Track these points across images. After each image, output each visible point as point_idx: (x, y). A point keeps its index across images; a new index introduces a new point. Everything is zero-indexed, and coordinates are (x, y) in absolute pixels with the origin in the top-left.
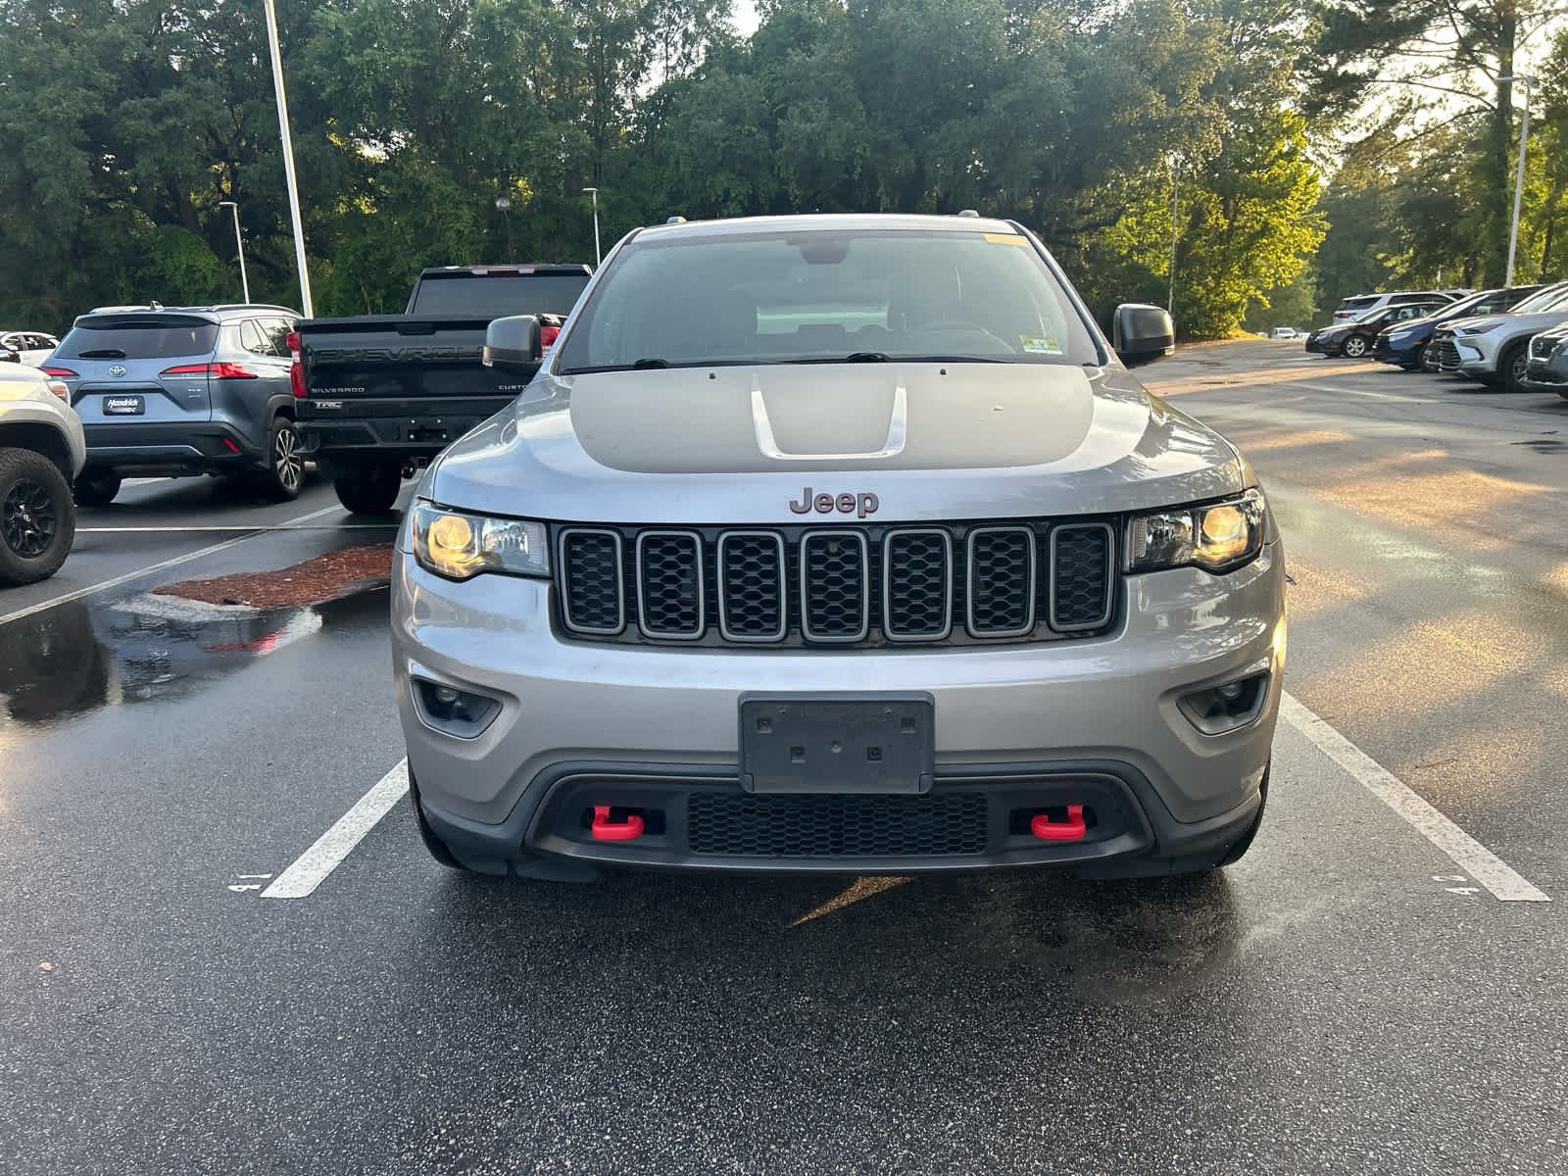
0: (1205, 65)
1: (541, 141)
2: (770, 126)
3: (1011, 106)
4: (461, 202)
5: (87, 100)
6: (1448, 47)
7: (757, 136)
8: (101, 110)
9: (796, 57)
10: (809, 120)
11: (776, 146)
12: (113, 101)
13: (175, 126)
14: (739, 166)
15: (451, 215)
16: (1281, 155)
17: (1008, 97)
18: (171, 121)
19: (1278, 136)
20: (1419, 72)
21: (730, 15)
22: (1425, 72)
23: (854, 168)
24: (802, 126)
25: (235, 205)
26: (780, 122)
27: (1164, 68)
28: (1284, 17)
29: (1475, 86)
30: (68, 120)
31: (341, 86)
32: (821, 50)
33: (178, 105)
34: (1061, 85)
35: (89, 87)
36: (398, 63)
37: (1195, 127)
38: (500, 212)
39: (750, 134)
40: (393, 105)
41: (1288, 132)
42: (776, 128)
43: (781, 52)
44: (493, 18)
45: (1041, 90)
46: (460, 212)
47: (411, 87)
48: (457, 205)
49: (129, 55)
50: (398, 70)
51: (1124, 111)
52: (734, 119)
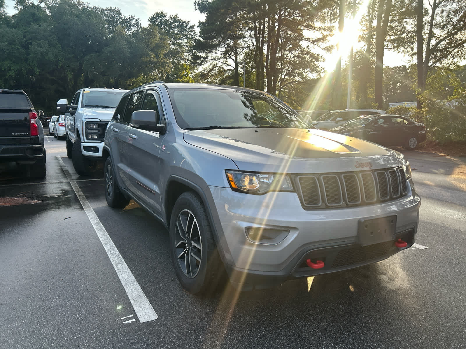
0: (165, 49)
2: (26, 46)
3: (111, 52)
6: (222, 52)
7: (21, 50)
9: (34, 26)
10: (41, 47)
11: (28, 54)
14: (14, 59)
16: (184, 75)
17: (110, 49)
19: (183, 70)
20: (217, 58)
21: (4, 8)
22: (218, 58)
23: (58, 65)
24: (39, 49)
26: (30, 46)
27: (154, 47)
28: (180, 39)
29: (229, 63)
32: (44, 26)
34: (125, 48)
37: (163, 64)
39: (18, 49)
41: (185, 69)
42: (28, 48)
43: (28, 23)
45: (120, 49)
51: (144, 58)
52: (11, 42)
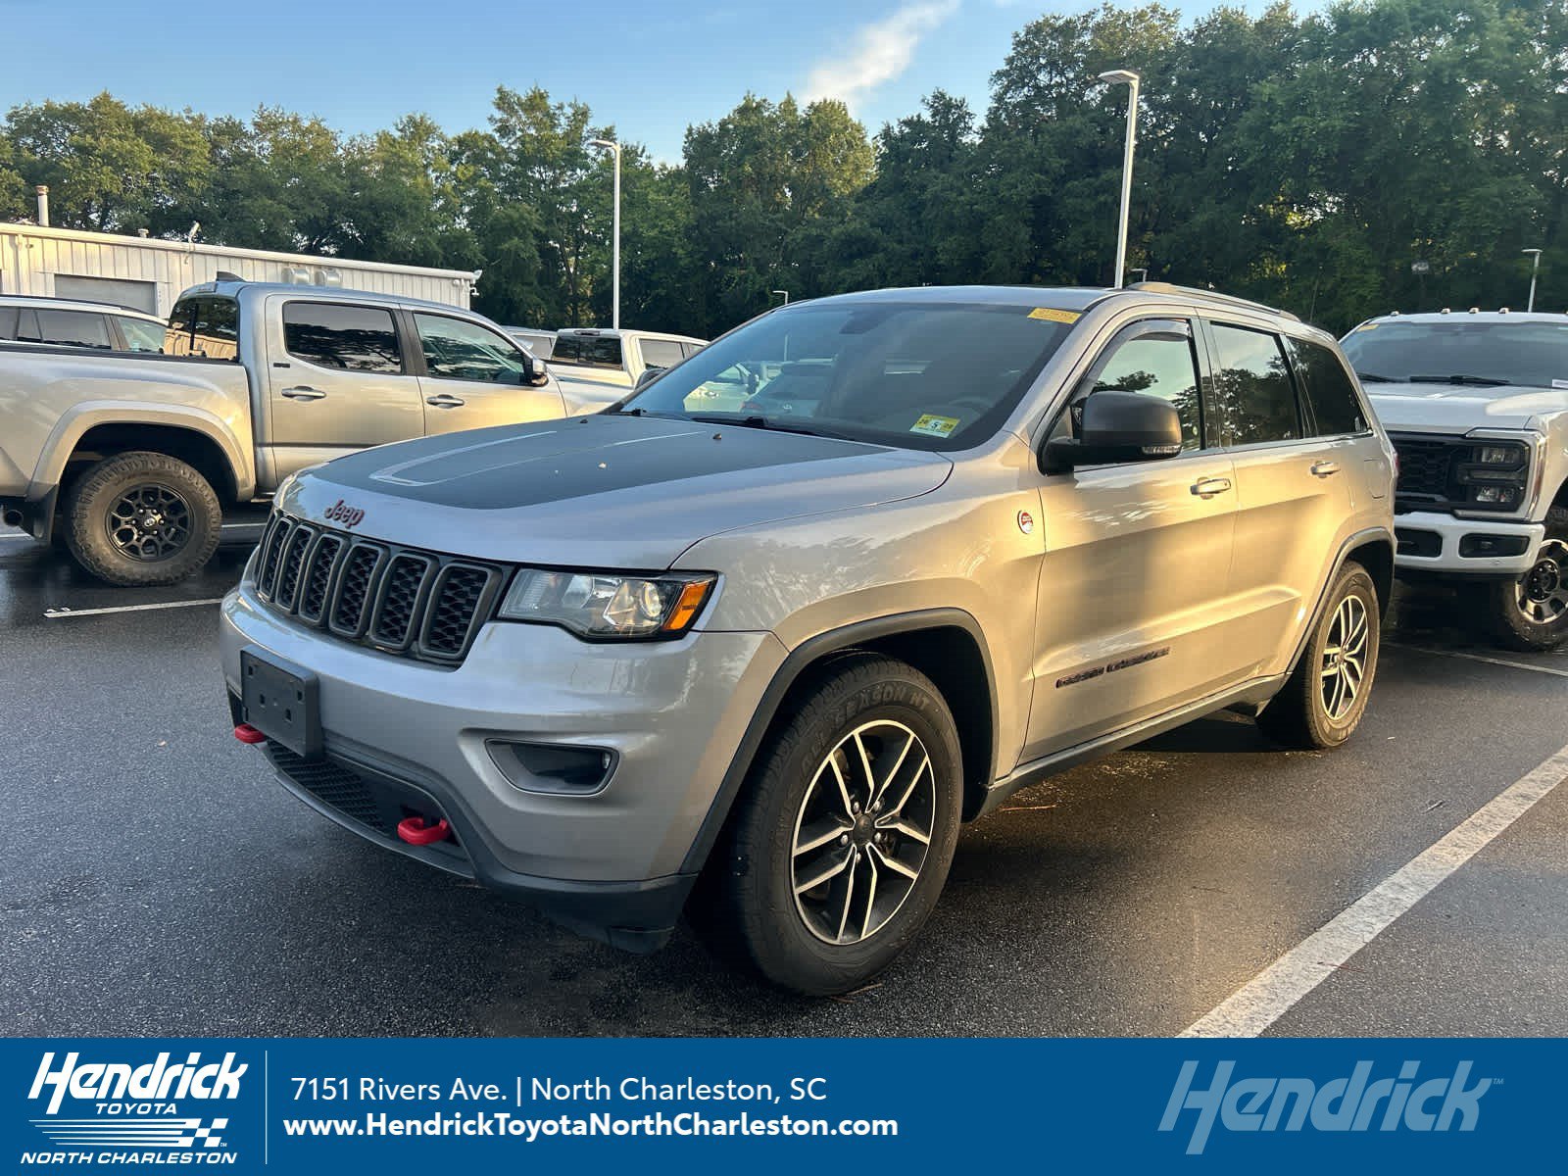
1: (1478, 198)
4: (1371, 267)
5: (1038, 183)
8: (1048, 191)
12: (1060, 180)
13: (1105, 203)
15: (1356, 279)
18: (1102, 198)
25: (1146, 271)
30: (1020, 202)
31: (1264, 155)
33: (1112, 183)
35: (1040, 171)
36: (1326, 127)
38: (1418, 276)
40: (1312, 169)
44: (1442, 71)
46: (1366, 277)
47: (1336, 150)
48: (1365, 269)
49: (1083, 142)
50: (1325, 135)
